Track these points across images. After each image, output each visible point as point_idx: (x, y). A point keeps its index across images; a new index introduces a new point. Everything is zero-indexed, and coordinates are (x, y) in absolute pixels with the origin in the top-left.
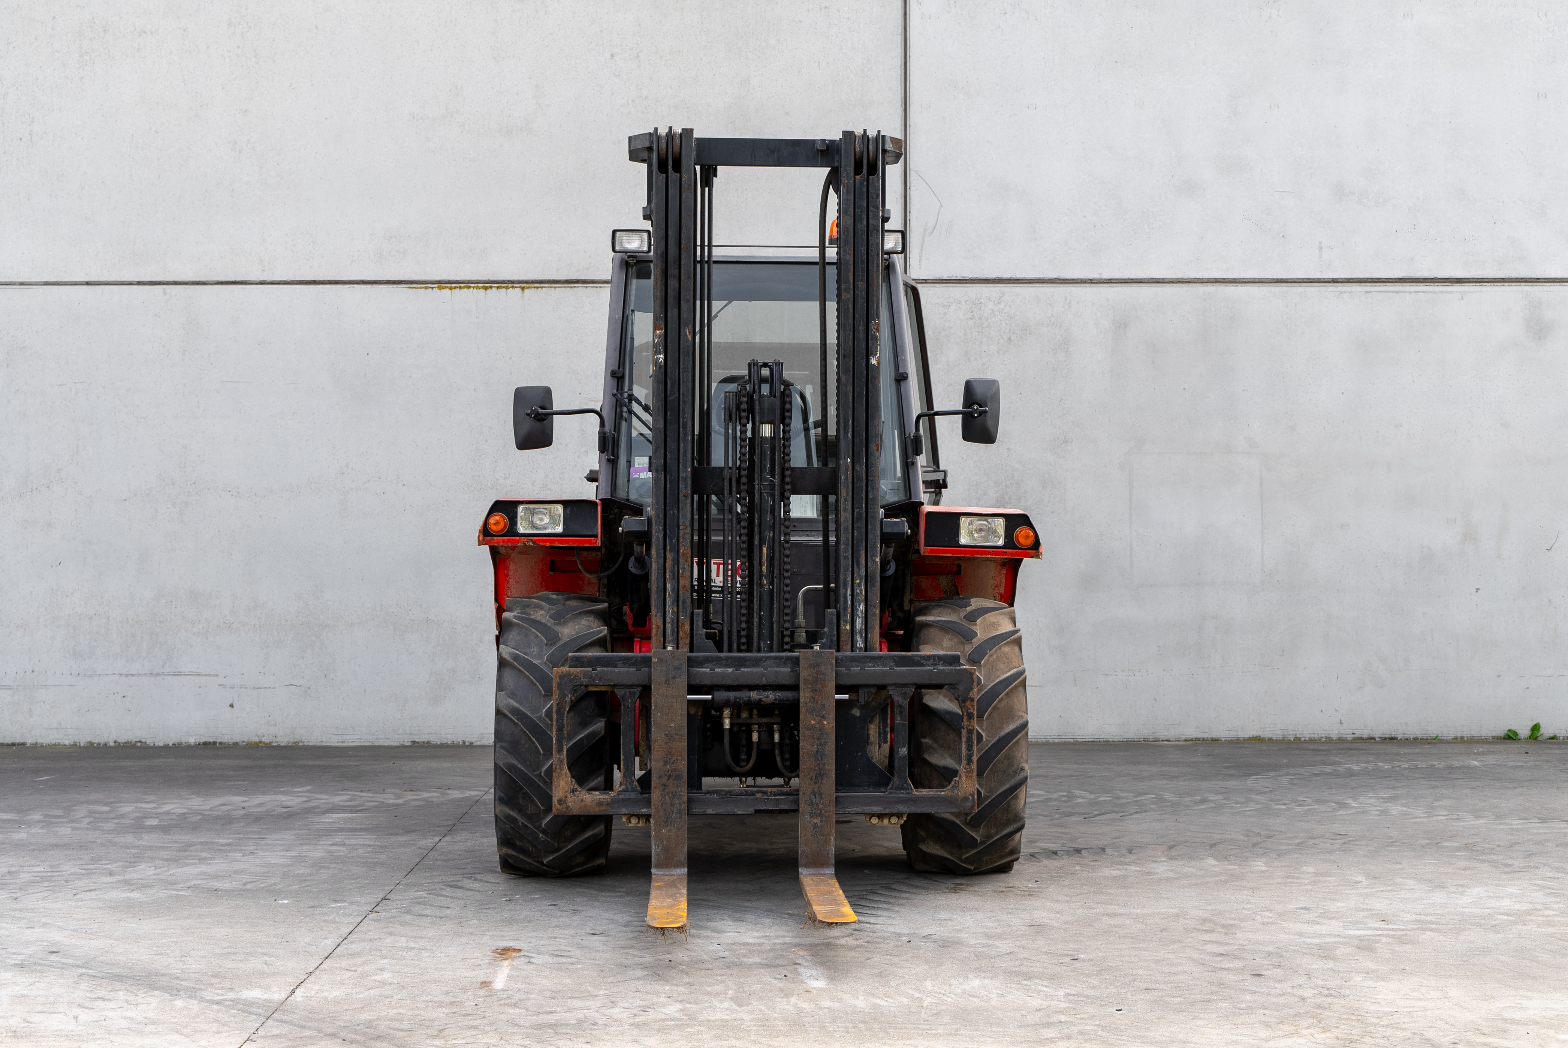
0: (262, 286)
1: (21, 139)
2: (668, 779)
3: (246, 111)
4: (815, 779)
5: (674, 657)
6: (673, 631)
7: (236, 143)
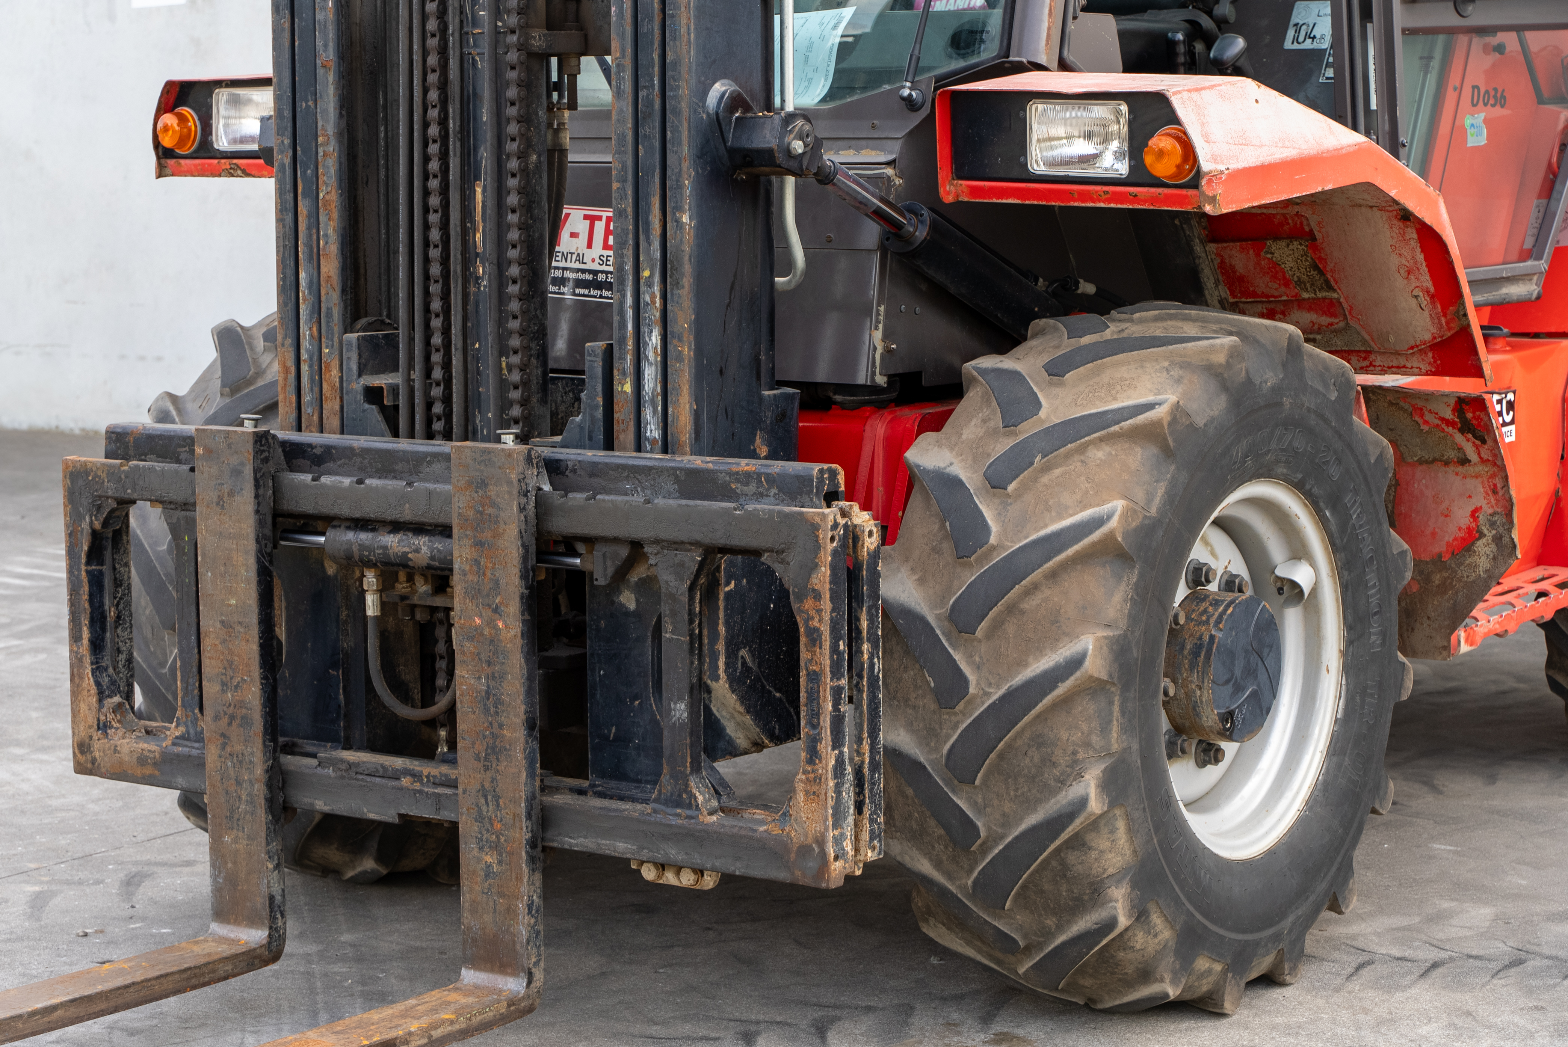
2: (230, 724)
4: (486, 759)
5: (229, 446)
6: (312, 380)
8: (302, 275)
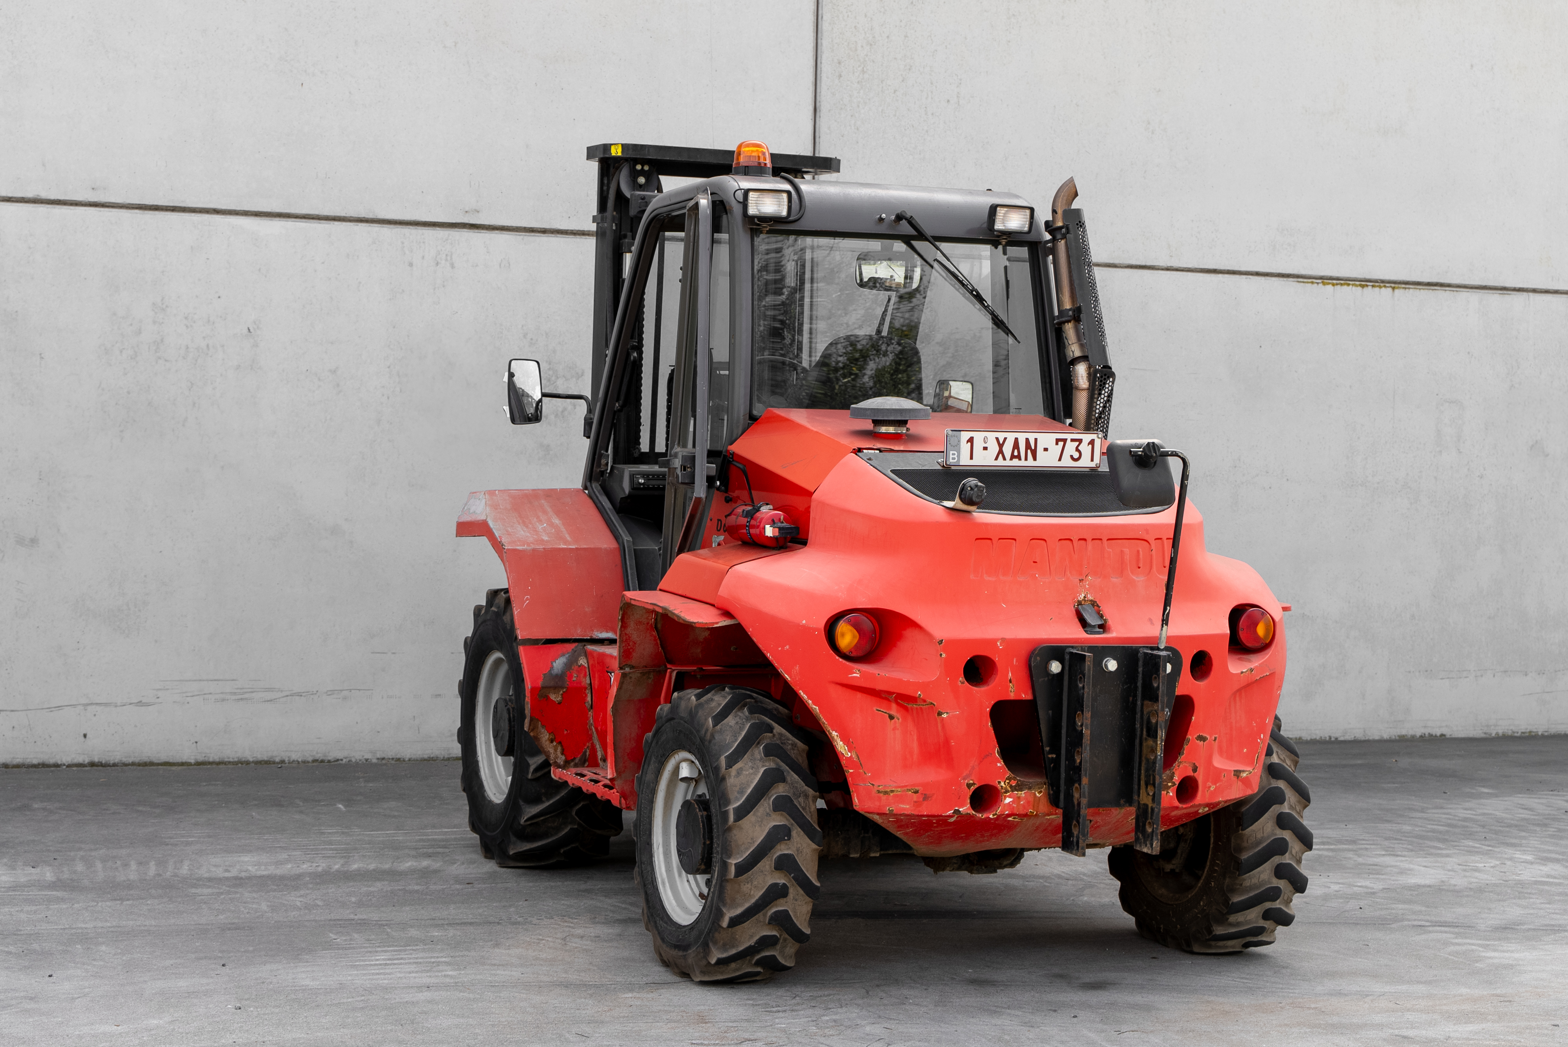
0: (1168, 272)
1: (948, 101)
3: (1159, 91)
7: (1149, 123)
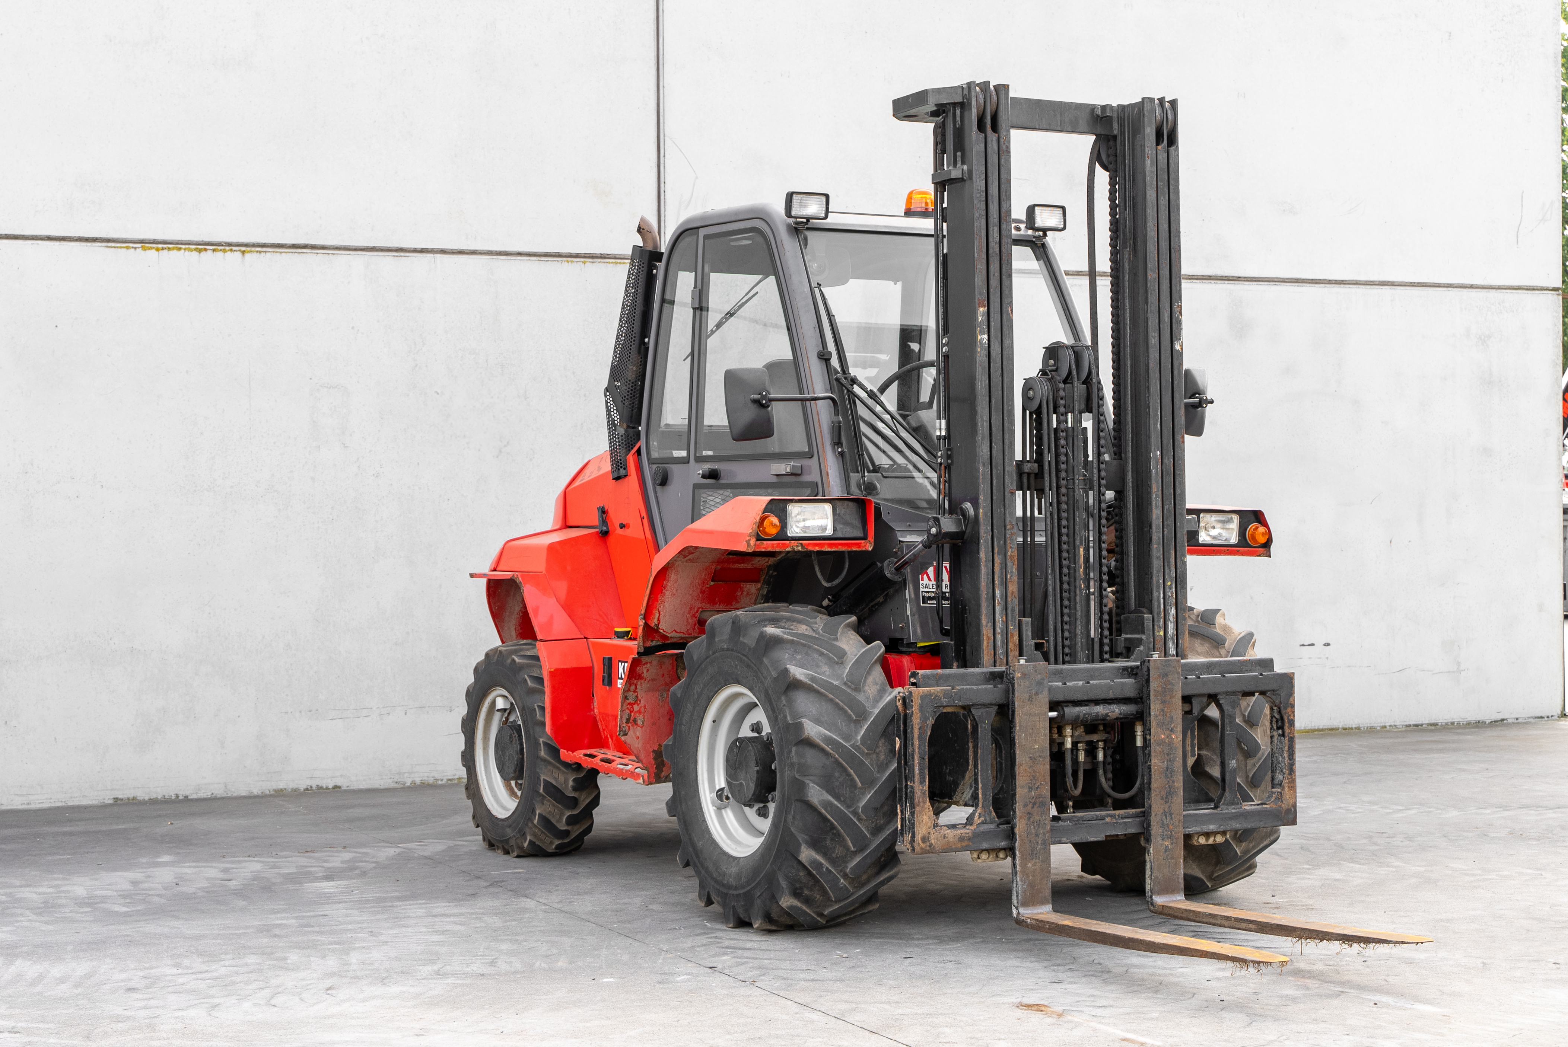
2: (1033, 807)
4: (1166, 798)
5: (1036, 671)
6: (1002, 642)
8: (997, 592)
